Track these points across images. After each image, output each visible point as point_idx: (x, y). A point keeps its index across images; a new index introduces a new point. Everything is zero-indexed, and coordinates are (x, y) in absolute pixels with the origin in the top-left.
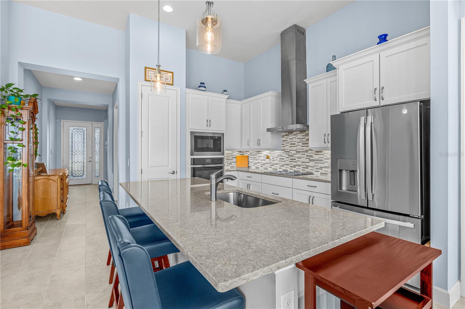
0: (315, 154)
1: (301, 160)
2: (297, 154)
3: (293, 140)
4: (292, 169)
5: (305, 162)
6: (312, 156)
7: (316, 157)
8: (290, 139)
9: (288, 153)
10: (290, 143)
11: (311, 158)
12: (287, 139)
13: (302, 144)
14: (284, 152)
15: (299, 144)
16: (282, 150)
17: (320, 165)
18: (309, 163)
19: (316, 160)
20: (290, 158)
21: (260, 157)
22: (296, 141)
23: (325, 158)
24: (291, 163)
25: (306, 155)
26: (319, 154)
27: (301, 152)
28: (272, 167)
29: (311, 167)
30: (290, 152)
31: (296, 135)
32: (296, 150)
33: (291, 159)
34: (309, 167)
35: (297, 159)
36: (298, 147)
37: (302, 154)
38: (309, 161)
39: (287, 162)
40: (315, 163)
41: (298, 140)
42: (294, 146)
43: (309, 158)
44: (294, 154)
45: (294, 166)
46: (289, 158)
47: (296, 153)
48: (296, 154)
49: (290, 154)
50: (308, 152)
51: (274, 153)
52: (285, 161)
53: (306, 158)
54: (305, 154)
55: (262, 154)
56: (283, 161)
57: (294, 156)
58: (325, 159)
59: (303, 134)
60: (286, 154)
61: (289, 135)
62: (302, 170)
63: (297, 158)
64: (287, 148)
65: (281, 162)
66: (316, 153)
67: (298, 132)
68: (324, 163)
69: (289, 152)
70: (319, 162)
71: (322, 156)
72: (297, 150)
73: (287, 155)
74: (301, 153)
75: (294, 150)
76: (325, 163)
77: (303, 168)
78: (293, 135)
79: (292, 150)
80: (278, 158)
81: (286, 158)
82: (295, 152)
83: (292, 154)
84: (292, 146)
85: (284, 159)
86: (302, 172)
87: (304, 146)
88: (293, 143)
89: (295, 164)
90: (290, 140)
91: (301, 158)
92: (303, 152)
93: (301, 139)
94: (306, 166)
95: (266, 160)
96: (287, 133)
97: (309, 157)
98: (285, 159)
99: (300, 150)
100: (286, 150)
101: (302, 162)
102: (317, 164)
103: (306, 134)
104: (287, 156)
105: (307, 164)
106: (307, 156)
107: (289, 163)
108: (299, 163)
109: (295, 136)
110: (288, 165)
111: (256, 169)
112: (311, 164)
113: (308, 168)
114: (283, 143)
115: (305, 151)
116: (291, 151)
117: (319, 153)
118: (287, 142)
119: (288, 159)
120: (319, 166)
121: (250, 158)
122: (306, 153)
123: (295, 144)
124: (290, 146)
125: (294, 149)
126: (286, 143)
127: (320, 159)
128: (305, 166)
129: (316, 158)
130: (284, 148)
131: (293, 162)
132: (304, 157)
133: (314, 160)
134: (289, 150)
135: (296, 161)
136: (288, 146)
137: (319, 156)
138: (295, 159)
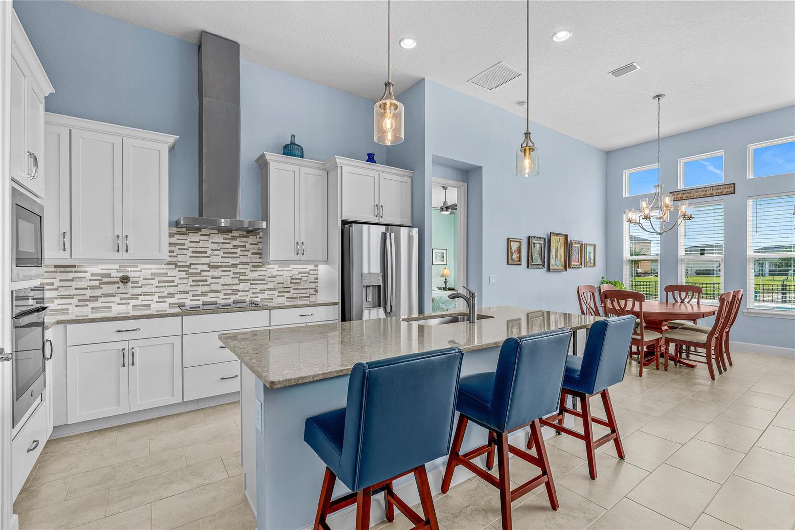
0: (251, 271)
1: (221, 281)
2: (211, 270)
3: (201, 244)
4: (199, 300)
5: (229, 285)
6: (245, 273)
7: (255, 275)
8: (191, 242)
9: (187, 269)
10: (191, 249)
11: (242, 278)
12: (183, 241)
13: (224, 253)
14: (173, 266)
15: (216, 252)
16: (168, 264)
17: (260, 287)
18: (239, 285)
19: (254, 280)
20: (192, 279)
21: (72, 281)
22: (208, 248)
23: (269, 276)
24: (195, 288)
26: (258, 271)
27: (221, 267)
28: (129, 303)
29: (242, 291)
30: (193, 267)
31: (210, 235)
32: (210, 264)
33: (193, 281)
34: (239, 291)
35: (210, 281)
36: (214, 258)
37: (222, 271)
38: (239, 283)
39: (182, 288)
40: (251, 284)
41: (215, 246)
42: (202, 257)
43: (240, 278)
44: (201, 271)
45: (204, 294)
46: (189, 279)
47: (208, 269)
48: (209, 271)
49: (190, 271)
50: (236, 267)
51: (139, 269)
52: (177, 286)
53: (232, 278)
54: (230, 271)
55: (87, 272)
56: (168, 286)
57: (204, 274)
58: (269, 277)
59: (225, 236)
60: (179, 271)
61: (191, 234)
62: (222, 299)
63: (212, 278)
64: (184, 258)
65: (162, 289)
66: (253, 269)
67: (216, 231)
68: (267, 284)
69: (189, 267)
70: (259, 282)
71: (263, 273)
72: (212, 264)
73: (184, 273)
74: (221, 269)
75: (202, 264)
76: (268, 283)
77: (225, 294)
78: (201, 235)
79: (198, 264)
80: (154, 279)
81: (180, 279)
82: (205, 267)
83: (199, 271)
84: (199, 257)
85: (173, 282)
86: (223, 302)
87: (229, 257)
88: (199, 249)
89: (206, 289)
90: (192, 244)
91: (220, 278)
92: (225, 267)
93: (220, 245)
94: (232, 292)
95: (102, 288)
96: (184, 230)
97: (238, 276)
98: (177, 281)
99: (219, 264)
100: (179, 264)
101: (222, 285)
102: (254, 286)
103: (232, 236)
104: (183, 275)
105: (234, 287)
106: (234, 274)
107: (188, 288)
108: (214, 287)
109: (206, 238)
110: (187, 293)
112: (243, 286)
113: (236, 294)
114: (172, 249)
115: (231, 265)
116: (195, 265)
117: (258, 269)
118: (183, 247)
119: (185, 281)
120: (259, 289)
122: (231, 269)
123: (206, 252)
124: (191, 256)
125: (202, 262)
126: (180, 249)
127: (260, 278)
128: (230, 292)
129: (252, 276)
130: (175, 259)
131: (199, 286)
132: (228, 276)
133: (250, 280)
134: (188, 264)
135: (208, 283)
136: (187, 254)
137: (260, 273)
138: (206, 281)
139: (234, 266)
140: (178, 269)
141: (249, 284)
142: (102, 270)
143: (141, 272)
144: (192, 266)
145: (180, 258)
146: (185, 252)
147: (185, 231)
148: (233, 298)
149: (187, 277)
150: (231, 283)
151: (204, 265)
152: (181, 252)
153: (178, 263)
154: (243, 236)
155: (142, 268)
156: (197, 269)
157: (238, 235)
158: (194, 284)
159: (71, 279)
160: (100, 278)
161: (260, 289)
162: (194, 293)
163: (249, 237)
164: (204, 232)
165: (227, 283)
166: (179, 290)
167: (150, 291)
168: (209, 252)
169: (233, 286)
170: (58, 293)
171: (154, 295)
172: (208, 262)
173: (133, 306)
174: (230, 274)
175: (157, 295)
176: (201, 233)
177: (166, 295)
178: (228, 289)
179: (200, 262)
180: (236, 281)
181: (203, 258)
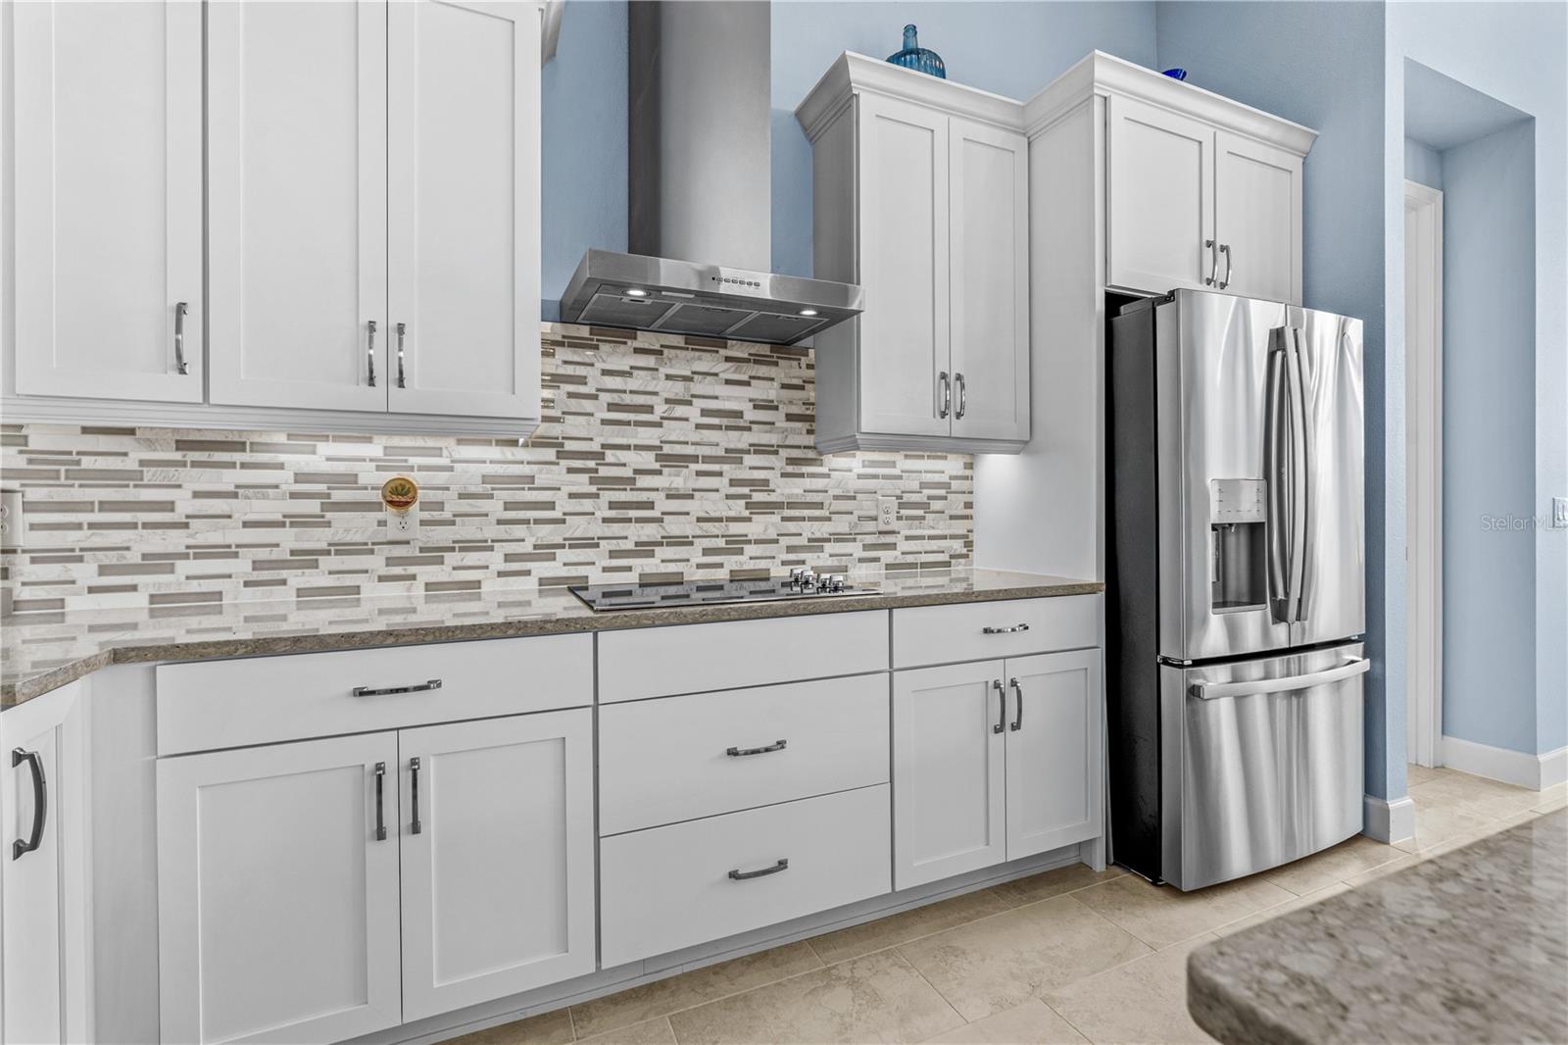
0: (783, 475)
1: (695, 507)
2: (666, 470)
3: (632, 384)
4: (629, 569)
5: (720, 520)
6: (766, 482)
7: (793, 489)
8: (605, 372)
9: (591, 464)
10: (605, 398)
11: (758, 497)
12: (580, 371)
13: (704, 413)
14: (550, 454)
15: (680, 411)
16: (535, 445)
17: (809, 530)
18: (749, 520)
19: (791, 505)
20: (607, 496)
21: (235, 495)
22: (656, 394)
23: (838, 492)
24: (616, 529)
25: (725, 481)
26: (802, 475)
27: (694, 459)
28: (413, 577)
29: (757, 542)
30: (610, 456)
31: (661, 353)
32: (661, 448)
33: (612, 505)
34: (749, 542)
35: (663, 504)
36: (674, 431)
37: (699, 474)
38: (746, 513)
39: (578, 527)
40: (784, 519)
41: (677, 389)
42: (638, 424)
43: (750, 497)
44: (637, 472)
45: (645, 549)
46: (597, 496)
47: (657, 466)
48: (660, 473)
49: (604, 471)
50: (740, 461)
51: (444, 461)
52: (563, 521)
53: (728, 497)
54: (720, 474)
55: (281, 466)
56: (537, 521)
57: (643, 481)
58: (836, 498)
60: (570, 470)
61: (604, 347)
62: (699, 566)
63: (668, 497)
64: (585, 429)
65: (518, 531)
66: (790, 469)
67: (679, 340)
68: (829, 519)
69: (598, 456)
70: (806, 513)
71: (819, 483)
72: (667, 449)
73: (585, 477)
74: (694, 467)
75: (638, 448)
76: (834, 516)
77: (706, 552)
78: (637, 351)
79: (627, 447)
80: (491, 497)
81: (572, 496)
82: (648, 460)
83: (627, 472)
84: (628, 423)
85: (551, 506)
86: (701, 576)
87: (719, 428)
88: (628, 399)
89: (650, 532)
90: (609, 382)
91: (691, 497)
92: (707, 459)
94: (727, 542)
95: (328, 524)
97: (746, 490)
98: (564, 505)
99: (689, 450)
100: (570, 446)
101: (699, 520)
102: (792, 527)
103: (728, 358)
104: (582, 483)
105: (736, 528)
106: (733, 483)
107: (596, 529)
108: (673, 526)
109: (649, 361)
110: (591, 543)
111: (153, 613)
112: (758, 527)
113: (741, 552)
115: (723, 453)
116: (619, 453)
117: (805, 469)
118: (582, 389)
119: (587, 505)
120: (807, 535)
121: (29, 507)
122: (726, 467)
123: (650, 409)
124: (604, 422)
125: (638, 442)
126: (570, 395)
127: (809, 498)
128: (721, 543)
129: (787, 491)
130: (555, 430)
131: (629, 520)
132: (717, 491)
133: (779, 505)
134: (595, 447)
135: (655, 513)
136: (592, 415)
137: (808, 483)
138: (650, 505)
139: (734, 456)
140: (565, 463)
141: (776, 518)
142: (328, 459)
143: (451, 469)
144: (609, 453)
145: (573, 426)
146: (587, 405)
147: (587, 335)
148: (732, 562)
149: (593, 489)
150: (725, 514)
151: (643, 453)
152: (574, 405)
153: (566, 442)
154: (758, 360)
155: (456, 456)
156: (624, 465)
157: (746, 356)
158: (613, 514)
159: (232, 488)
160: (322, 488)
161: (810, 536)
162: (613, 545)
163: (776, 364)
164: (644, 340)
165: (713, 514)
166: (567, 535)
167: (479, 536)
168: (660, 409)
169: (731, 524)
170: (191, 536)
171: (491, 549)
172: (658, 443)
173: (428, 586)
174: (721, 483)
175: (501, 550)
176: (637, 344)
177: (530, 549)
178: (716, 532)
179: (632, 442)
180: (739, 508)
181: (640, 429)
